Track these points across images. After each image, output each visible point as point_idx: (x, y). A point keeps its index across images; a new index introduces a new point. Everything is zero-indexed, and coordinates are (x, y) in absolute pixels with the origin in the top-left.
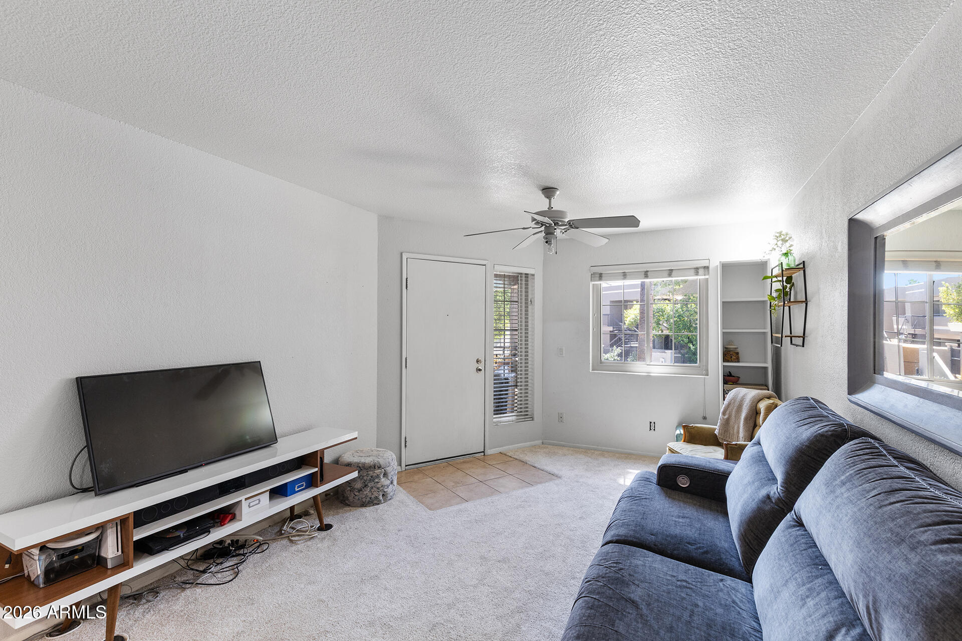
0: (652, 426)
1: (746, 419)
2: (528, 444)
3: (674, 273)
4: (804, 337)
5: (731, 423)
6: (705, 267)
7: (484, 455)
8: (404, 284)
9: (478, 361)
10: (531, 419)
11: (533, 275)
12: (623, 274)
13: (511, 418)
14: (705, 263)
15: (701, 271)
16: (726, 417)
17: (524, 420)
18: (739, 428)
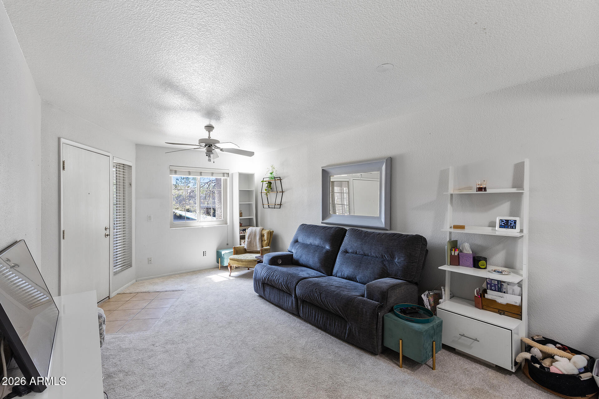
0: (204, 253)
1: (259, 239)
2: (130, 283)
3: (214, 174)
4: (281, 205)
5: (252, 242)
6: (227, 173)
7: (109, 299)
8: (61, 166)
9: (106, 229)
10: (130, 266)
11: (130, 167)
12: (188, 172)
13: (120, 268)
14: (227, 172)
15: (225, 175)
16: (249, 240)
17: (126, 268)
18: (256, 243)
